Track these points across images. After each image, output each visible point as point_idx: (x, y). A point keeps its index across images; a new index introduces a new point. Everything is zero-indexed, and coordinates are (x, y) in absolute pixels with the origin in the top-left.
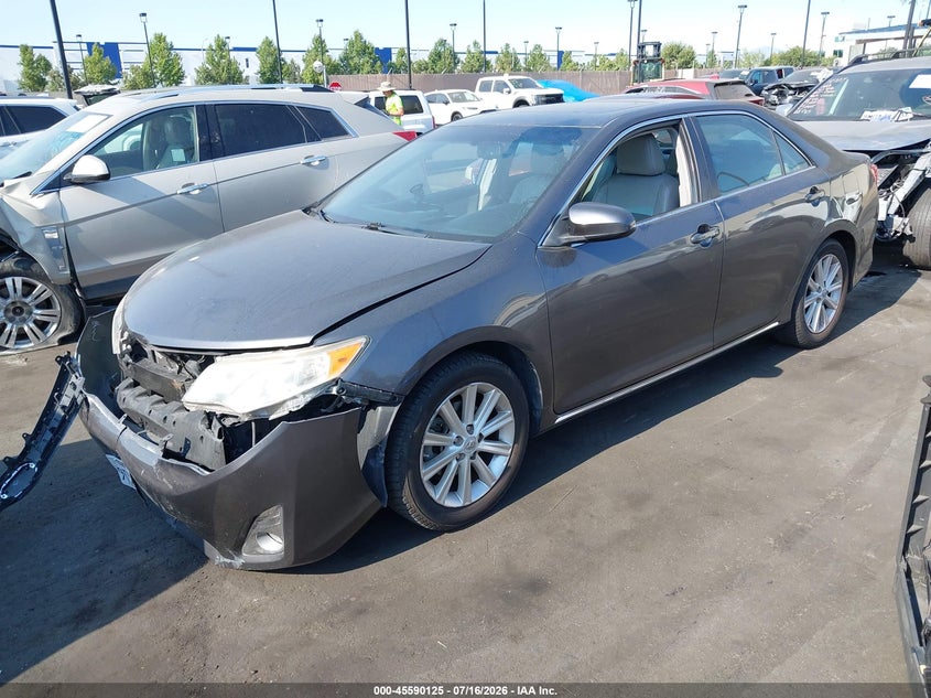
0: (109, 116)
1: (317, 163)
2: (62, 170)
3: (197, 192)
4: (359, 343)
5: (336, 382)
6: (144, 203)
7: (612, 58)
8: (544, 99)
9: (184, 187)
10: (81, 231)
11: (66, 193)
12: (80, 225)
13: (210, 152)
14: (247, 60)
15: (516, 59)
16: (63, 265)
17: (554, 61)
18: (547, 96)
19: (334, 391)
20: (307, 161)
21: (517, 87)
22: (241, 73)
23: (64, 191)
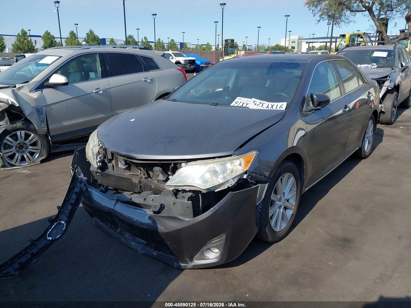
0: (60, 57)
1: (149, 81)
2: (43, 80)
3: (102, 92)
4: (253, 154)
5: (246, 173)
6: (79, 96)
7: (204, 46)
8: (188, 61)
9: (96, 90)
10: (53, 109)
11: (45, 91)
12: (52, 106)
13: (105, 74)
14: (35, 41)
15: (163, 45)
16: (44, 125)
17: (179, 47)
18: (189, 60)
19: (245, 177)
20: (146, 79)
21: (176, 56)
22: (34, 47)
23: (44, 90)
